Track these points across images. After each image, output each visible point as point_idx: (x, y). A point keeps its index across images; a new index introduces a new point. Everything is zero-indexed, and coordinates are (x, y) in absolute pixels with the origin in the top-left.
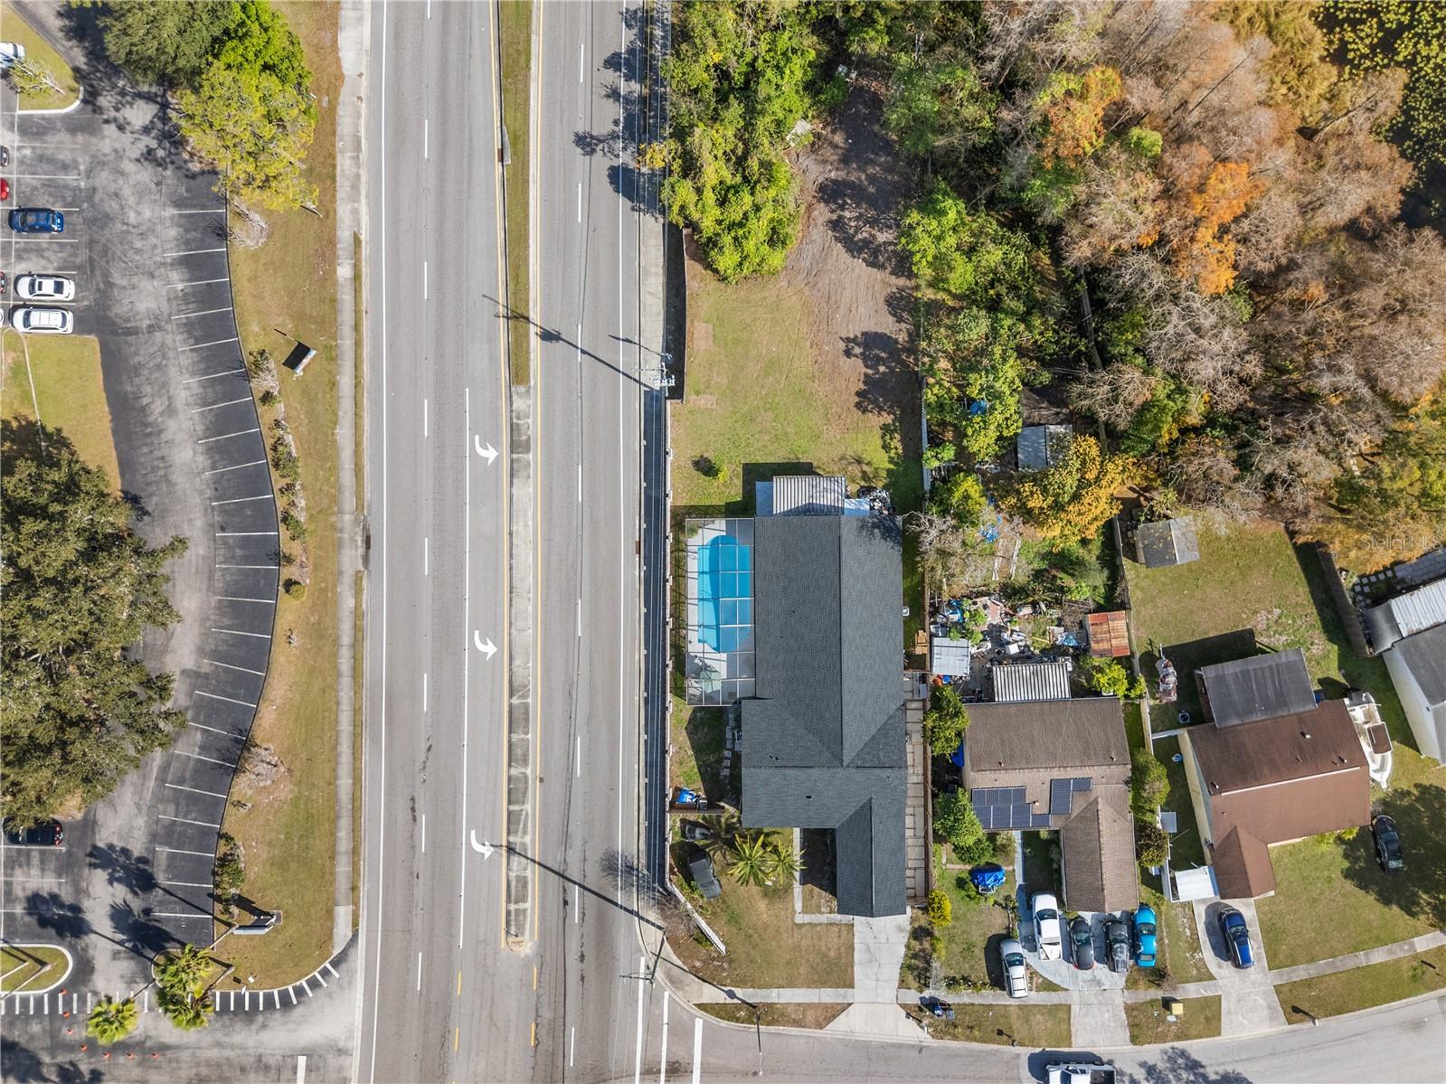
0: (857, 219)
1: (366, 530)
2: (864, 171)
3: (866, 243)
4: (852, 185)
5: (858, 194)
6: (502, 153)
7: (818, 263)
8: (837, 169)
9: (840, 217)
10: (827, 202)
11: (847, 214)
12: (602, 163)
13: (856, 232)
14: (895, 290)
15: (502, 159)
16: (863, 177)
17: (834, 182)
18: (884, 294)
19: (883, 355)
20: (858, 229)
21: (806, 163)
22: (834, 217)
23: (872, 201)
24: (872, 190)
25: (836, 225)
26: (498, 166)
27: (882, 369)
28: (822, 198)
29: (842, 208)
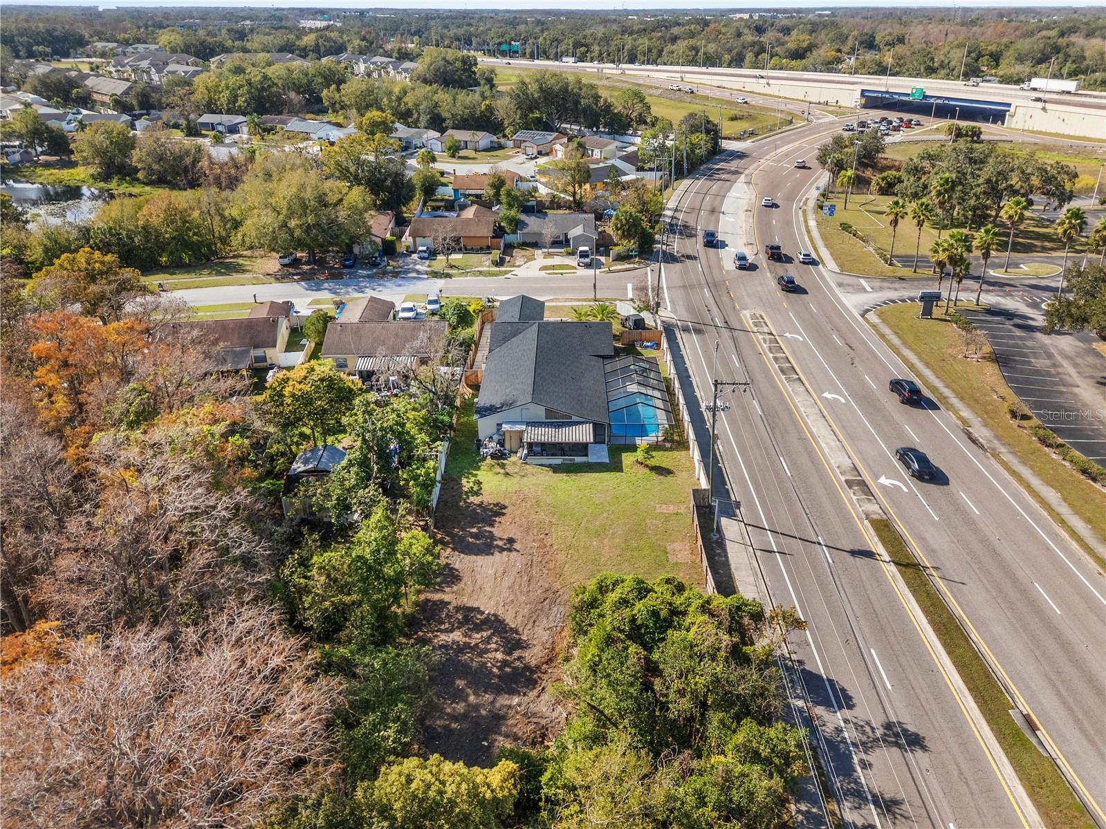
0: (487, 651)
1: (982, 447)
2: (469, 705)
3: (478, 628)
4: (488, 688)
5: (481, 679)
6: (1033, 728)
7: (542, 610)
8: (510, 707)
9: (510, 654)
10: (527, 668)
11: (499, 656)
12: (866, 711)
13: (489, 638)
14: (447, 589)
15: (1027, 718)
16: (472, 698)
17: (512, 692)
18: (462, 585)
19: (470, 540)
20: (488, 640)
21: (555, 714)
22: (516, 654)
23: (465, 671)
24: (461, 683)
25: (514, 644)
26: (1026, 709)
27: (474, 530)
28: (532, 672)
29: (505, 663)
